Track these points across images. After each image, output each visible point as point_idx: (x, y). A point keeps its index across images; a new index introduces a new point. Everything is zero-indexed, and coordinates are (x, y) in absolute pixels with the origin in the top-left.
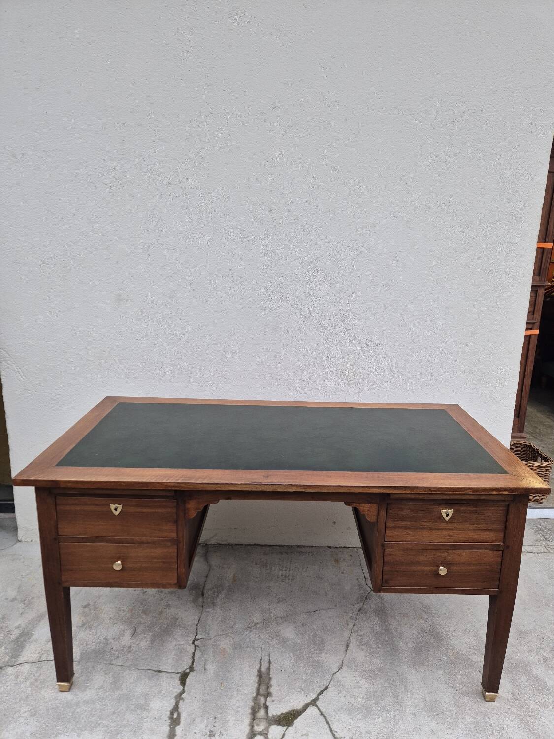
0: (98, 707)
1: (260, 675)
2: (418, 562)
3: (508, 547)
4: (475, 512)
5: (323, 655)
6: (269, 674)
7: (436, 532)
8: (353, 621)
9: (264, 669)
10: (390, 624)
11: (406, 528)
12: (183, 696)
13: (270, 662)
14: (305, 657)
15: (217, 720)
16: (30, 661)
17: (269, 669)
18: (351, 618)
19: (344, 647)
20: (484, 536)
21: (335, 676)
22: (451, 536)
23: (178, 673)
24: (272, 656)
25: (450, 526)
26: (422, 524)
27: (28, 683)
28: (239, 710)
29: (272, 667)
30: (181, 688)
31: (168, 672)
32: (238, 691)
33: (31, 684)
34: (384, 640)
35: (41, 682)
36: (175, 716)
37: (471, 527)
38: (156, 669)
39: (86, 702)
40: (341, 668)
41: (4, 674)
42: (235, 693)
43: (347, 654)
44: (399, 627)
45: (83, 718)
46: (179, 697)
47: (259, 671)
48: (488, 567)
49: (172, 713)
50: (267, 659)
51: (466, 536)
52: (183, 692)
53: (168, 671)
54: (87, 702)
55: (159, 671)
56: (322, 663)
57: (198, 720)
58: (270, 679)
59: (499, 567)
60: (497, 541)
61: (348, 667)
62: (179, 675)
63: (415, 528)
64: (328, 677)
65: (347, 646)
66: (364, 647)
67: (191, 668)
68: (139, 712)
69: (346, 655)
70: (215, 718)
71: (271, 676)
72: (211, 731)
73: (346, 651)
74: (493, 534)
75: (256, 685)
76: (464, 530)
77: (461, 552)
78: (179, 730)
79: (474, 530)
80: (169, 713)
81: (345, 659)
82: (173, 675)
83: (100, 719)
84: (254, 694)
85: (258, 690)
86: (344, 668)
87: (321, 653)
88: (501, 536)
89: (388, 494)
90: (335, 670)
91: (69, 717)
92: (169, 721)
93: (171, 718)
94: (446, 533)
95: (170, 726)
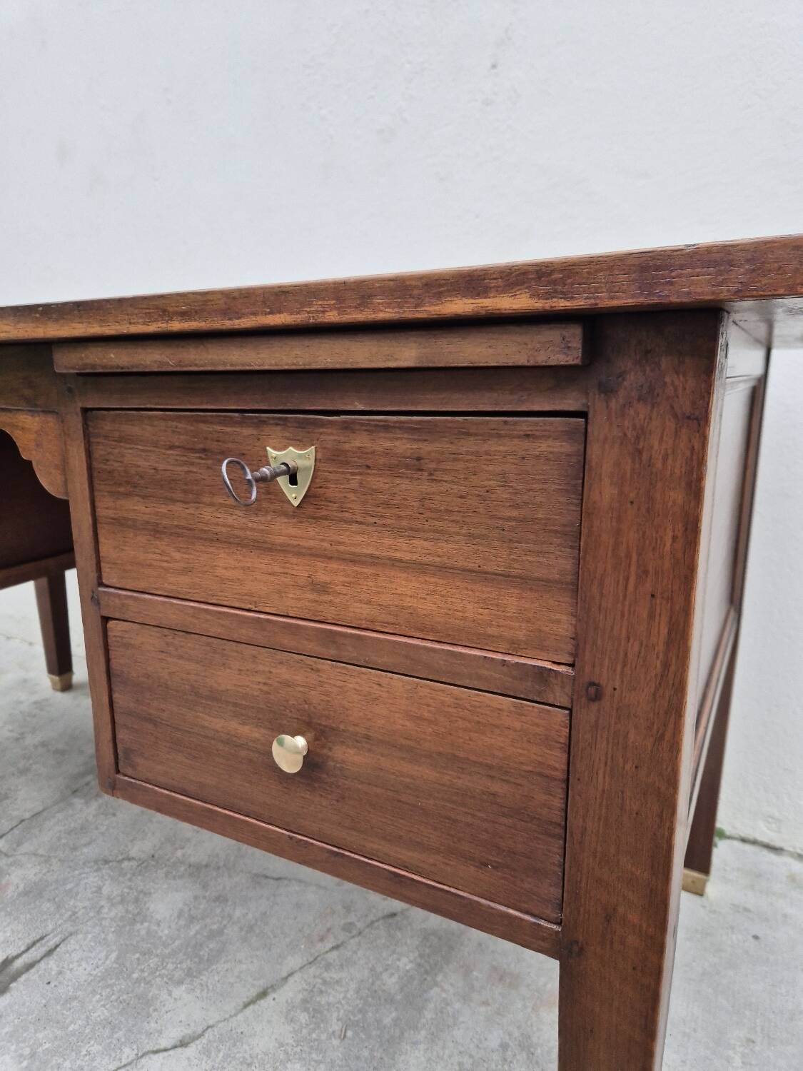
2: (215, 697)
3: (595, 693)
4: (416, 464)
5: (179, 991)
6: (14, 978)
7: (261, 563)
8: (342, 936)
9: (18, 963)
10: (436, 984)
11: (156, 531)
13: (50, 952)
14: (135, 976)
17: (30, 966)
18: (348, 927)
19: (253, 992)
20: (471, 610)
21: (143, 1061)
22: (322, 588)
24: (72, 940)
25: (311, 536)
26: (207, 514)
29: (42, 965)
34: (379, 1021)
37: (404, 549)
40: (183, 1044)
43: (240, 1017)
44: (457, 1006)
48: (496, 787)
50: (51, 944)
51: (385, 599)
56: (155, 1010)
59: (558, 803)
60: (539, 644)
61: (206, 1052)
63: (188, 535)
64: (128, 1053)
65: (263, 994)
66: (303, 1017)
69: (236, 1015)
71: (13, 985)
73: (246, 1006)
74: (511, 601)
76: (374, 561)
77: (363, 680)
79: (419, 568)
81: (220, 1025)
86: (191, 1051)
87: (180, 982)
88: (561, 623)
89: (45, 347)
90: (164, 1043)
94: (301, 569)
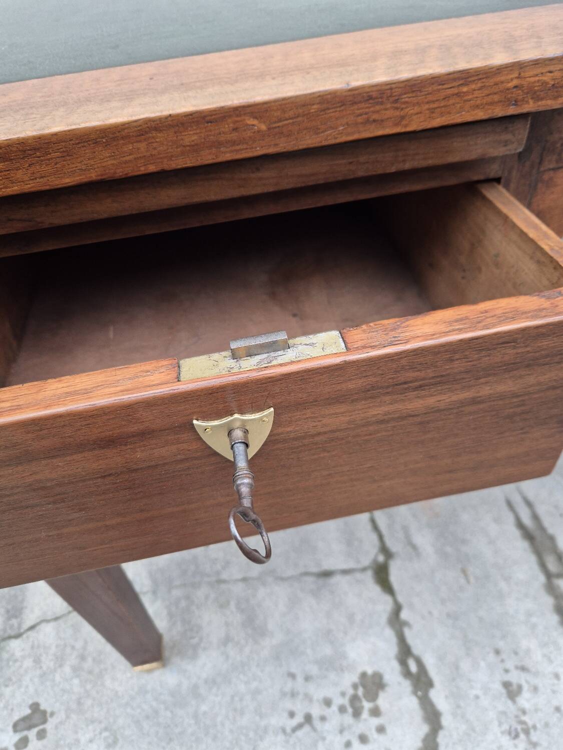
0: (242, 688)
1: (528, 536)
6: (542, 529)
12: (404, 615)
13: (529, 504)
15: (504, 656)
16: (49, 616)
23: (364, 570)
27: (67, 669)
28: (534, 620)
29: (540, 512)
30: (388, 599)
31: (345, 572)
32: (507, 579)
33: (76, 670)
35: (94, 660)
36: (413, 667)
38: (315, 570)
39: (212, 682)
41: (8, 660)
42: (503, 585)
45: (223, 724)
46: (396, 620)
47: (520, 525)
49: (403, 663)
50: (518, 498)
52: (398, 609)
53: (344, 566)
54: (214, 682)
55: (327, 574)
57: (465, 665)
58: (552, 539)
62: (369, 574)
67: (384, 550)
68: (332, 676)
70: (497, 652)
72: (507, 685)
75: (533, 559)
78: (438, 696)
80: (396, 665)
82: (358, 575)
83: (261, 716)
84: (542, 578)
85: (543, 566)
91: (190, 730)
92: (407, 685)
93: (407, 673)
95: (415, 693)
